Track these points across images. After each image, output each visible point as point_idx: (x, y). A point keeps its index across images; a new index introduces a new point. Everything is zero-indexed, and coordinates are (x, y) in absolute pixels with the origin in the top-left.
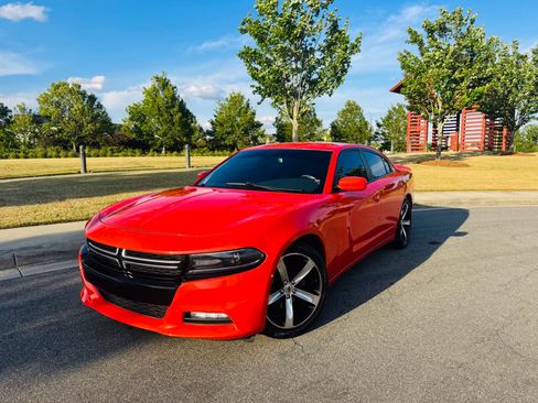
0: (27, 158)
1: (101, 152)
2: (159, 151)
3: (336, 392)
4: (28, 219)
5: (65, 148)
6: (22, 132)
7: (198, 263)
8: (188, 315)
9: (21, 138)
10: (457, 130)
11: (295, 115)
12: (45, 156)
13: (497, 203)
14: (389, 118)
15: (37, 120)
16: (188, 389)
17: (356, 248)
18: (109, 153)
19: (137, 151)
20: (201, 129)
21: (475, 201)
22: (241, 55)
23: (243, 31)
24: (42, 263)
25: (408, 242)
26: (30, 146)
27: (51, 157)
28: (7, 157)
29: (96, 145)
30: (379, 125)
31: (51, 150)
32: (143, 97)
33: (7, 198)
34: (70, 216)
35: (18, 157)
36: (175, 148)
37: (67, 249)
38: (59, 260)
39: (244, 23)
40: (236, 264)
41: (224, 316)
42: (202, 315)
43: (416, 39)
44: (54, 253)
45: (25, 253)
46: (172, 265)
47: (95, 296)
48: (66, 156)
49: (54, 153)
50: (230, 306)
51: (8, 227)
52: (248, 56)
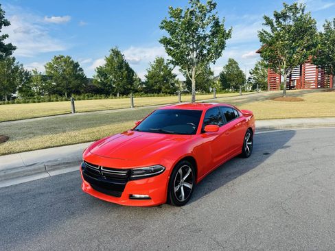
0: (39, 102)
1: (82, 97)
2: (115, 95)
3: (196, 230)
4: (48, 144)
5: (61, 95)
6: (35, 86)
7: (135, 172)
8: (131, 196)
9: (34, 89)
10: (301, 75)
11: (193, 76)
12: (50, 101)
13: (314, 126)
14: (256, 69)
15: (44, 78)
16: (131, 228)
17: (215, 160)
18: (86, 97)
19: (102, 95)
20: (140, 80)
21: (300, 125)
22: (161, 41)
23: (162, 28)
24: (59, 169)
25: (250, 154)
26: (40, 94)
27: (53, 101)
28: (28, 102)
29: (78, 93)
30: (250, 73)
31: (53, 97)
32: (105, 62)
33: (36, 132)
34: (69, 141)
35: (34, 102)
36: (125, 93)
37: (71, 161)
38: (67, 167)
39: (162, 23)
40: (152, 172)
41: (148, 196)
42: (138, 196)
43: (269, 22)
44: (64, 163)
45: (50, 164)
46: (124, 173)
47: (89, 187)
48: (62, 100)
49: (55, 99)
50: (151, 191)
51: (39, 149)
52: (165, 42)
